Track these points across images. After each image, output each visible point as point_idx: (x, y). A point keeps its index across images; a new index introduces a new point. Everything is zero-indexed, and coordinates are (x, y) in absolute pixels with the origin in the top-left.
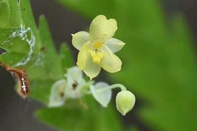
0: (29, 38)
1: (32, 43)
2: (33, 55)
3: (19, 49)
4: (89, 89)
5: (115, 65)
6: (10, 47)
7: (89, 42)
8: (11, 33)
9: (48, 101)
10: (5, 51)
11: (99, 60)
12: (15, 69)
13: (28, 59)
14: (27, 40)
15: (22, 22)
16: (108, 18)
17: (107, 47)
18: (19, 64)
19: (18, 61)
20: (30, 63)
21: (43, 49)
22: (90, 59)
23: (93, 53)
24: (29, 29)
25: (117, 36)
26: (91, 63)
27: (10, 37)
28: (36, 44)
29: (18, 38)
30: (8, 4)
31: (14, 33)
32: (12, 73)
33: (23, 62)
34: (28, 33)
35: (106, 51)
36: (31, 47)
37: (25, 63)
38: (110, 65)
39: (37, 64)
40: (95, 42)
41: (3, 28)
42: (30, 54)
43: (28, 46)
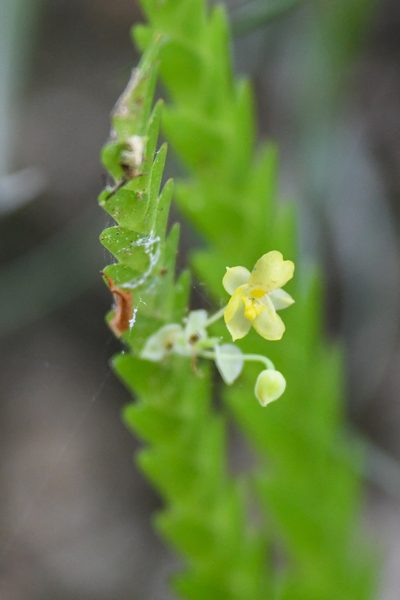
0: (154, 252)
1: (154, 260)
2: (149, 278)
3: (134, 264)
4: (211, 349)
5: (274, 329)
6: (124, 258)
7: (245, 286)
8: (137, 239)
9: (141, 346)
10: (117, 261)
11: (254, 316)
12: (122, 292)
13: (141, 282)
14: (151, 255)
15: (154, 226)
16: (285, 259)
17: (269, 300)
18: (126, 285)
19: (127, 280)
20: (140, 288)
21: (163, 273)
22: (242, 310)
23: (248, 303)
24: (158, 239)
25: (289, 287)
26: (241, 316)
27: (133, 244)
28: (158, 263)
29: (142, 248)
30: (149, 197)
31: (141, 240)
32: (115, 296)
33: (133, 283)
34: (155, 245)
35: (267, 304)
36: (151, 266)
37: (134, 286)
38: (267, 326)
39: (147, 291)
40: (257, 287)
41: (130, 229)
42: (146, 274)
43: (148, 263)
